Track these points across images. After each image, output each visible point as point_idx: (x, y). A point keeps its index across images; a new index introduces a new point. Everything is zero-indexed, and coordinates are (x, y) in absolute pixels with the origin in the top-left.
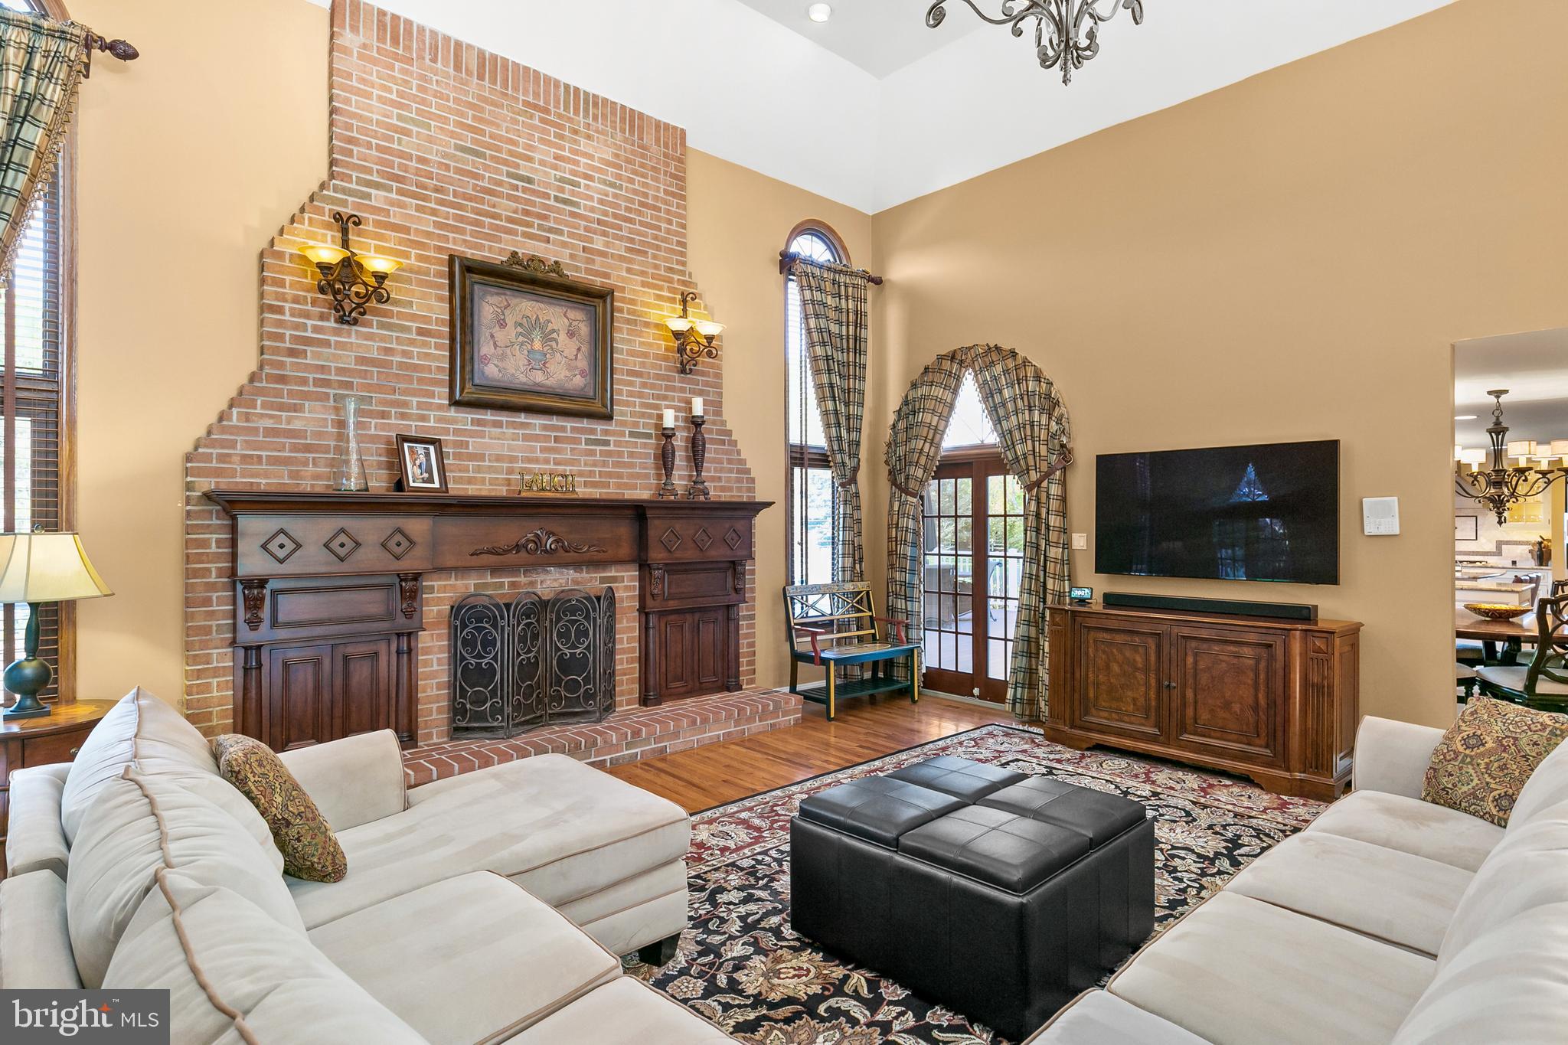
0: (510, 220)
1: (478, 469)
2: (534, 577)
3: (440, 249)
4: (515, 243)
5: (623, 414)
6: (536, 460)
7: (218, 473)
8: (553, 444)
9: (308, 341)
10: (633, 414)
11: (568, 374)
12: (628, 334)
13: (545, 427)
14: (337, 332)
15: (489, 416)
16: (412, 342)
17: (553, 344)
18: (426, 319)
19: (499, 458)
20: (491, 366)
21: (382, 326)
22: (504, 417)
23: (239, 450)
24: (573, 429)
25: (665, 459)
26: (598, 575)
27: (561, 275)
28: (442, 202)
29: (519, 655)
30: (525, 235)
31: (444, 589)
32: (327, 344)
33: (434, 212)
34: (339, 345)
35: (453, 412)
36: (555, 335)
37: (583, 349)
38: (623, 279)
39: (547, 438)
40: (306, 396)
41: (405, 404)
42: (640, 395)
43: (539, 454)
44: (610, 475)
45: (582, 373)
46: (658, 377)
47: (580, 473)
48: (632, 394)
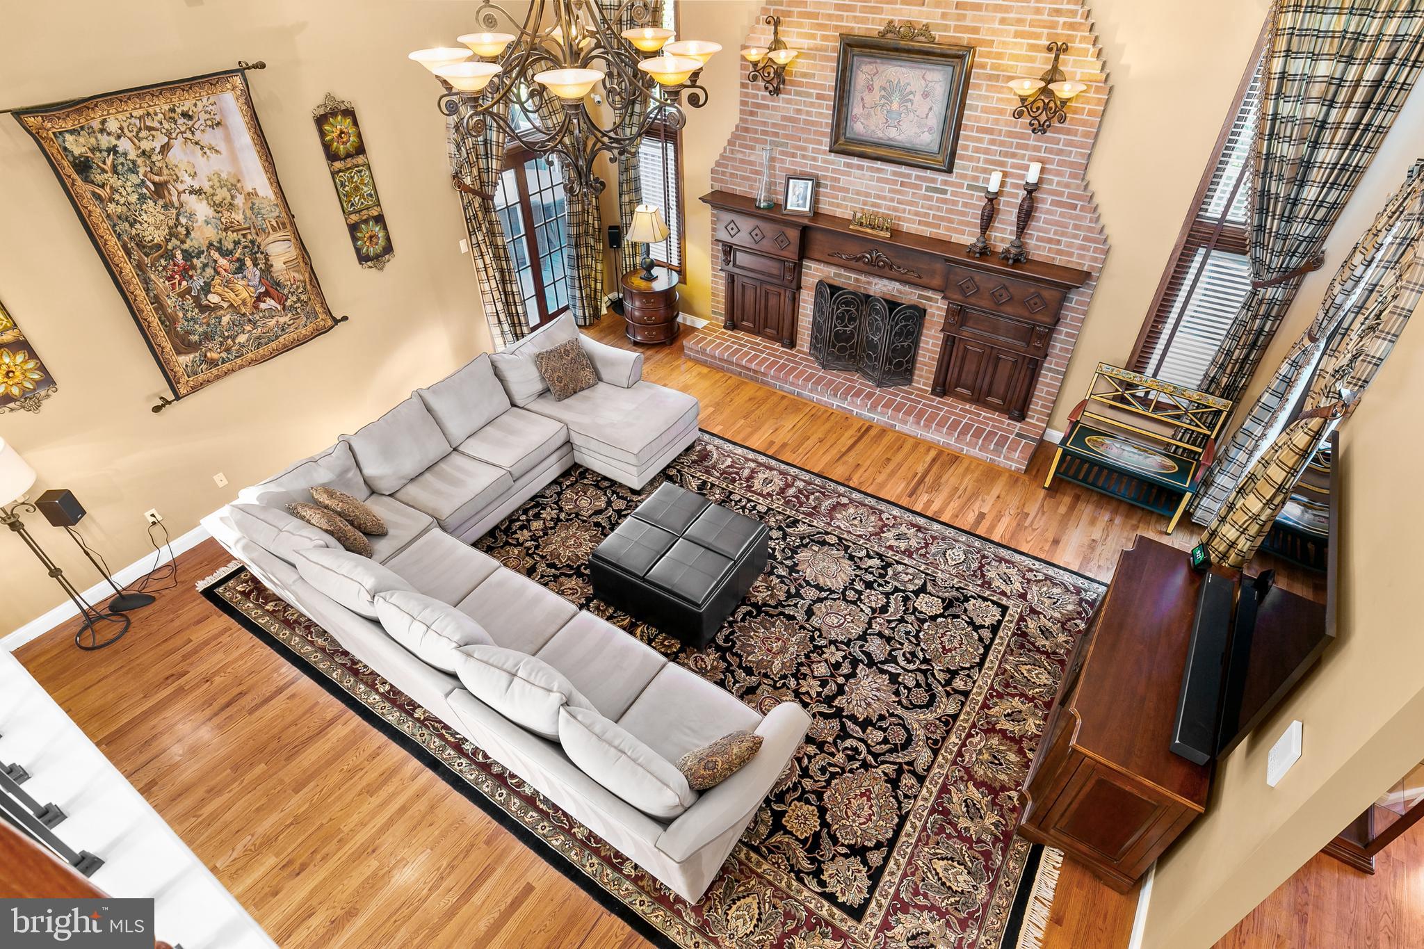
1: (844, 199)
2: (871, 279)
3: (836, 30)
4: (893, 12)
5: (964, 168)
6: (884, 198)
7: (722, 180)
8: (898, 187)
9: (758, 106)
10: (975, 169)
11: (918, 131)
12: (986, 91)
13: (895, 173)
14: (772, 100)
15: (855, 161)
16: (812, 104)
17: (909, 104)
18: (822, 87)
19: (858, 193)
20: (858, 123)
21: (797, 93)
22: (866, 163)
23: (729, 170)
24: (918, 177)
25: (988, 218)
26: (918, 292)
27: (928, 37)
29: (836, 326)
31: (817, 270)
32: (767, 107)
34: (774, 108)
35: (832, 156)
36: (911, 97)
37: (935, 108)
38: (992, 32)
39: (895, 182)
40: (757, 141)
41: (805, 149)
42: (987, 151)
43: (887, 194)
44: (942, 219)
45: (930, 129)
46: (1010, 134)
47: (917, 214)
48: (977, 150)
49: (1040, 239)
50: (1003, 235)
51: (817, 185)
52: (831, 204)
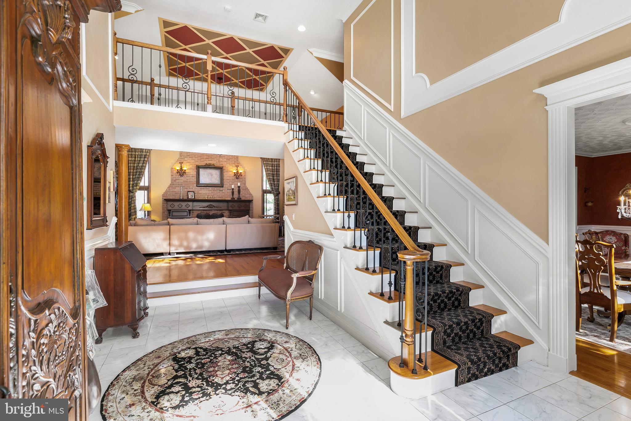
0: (206, 158)
1: (201, 196)
3: (195, 164)
4: (207, 162)
5: (225, 186)
6: (210, 194)
7: (166, 197)
8: (213, 191)
9: (177, 179)
10: (227, 186)
11: (215, 180)
12: (227, 173)
13: (212, 189)
14: (180, 178)
15: (202, 188)
16: (191, 178)
18: (193, 175)
19: (204, 194)
20: (202, 180)
21: (186, 176)
22: (205, 188)
23: (168, 194)
24: (217, 189)
25: (233, 193)
27: (215, 166)
28: (195, 158)
30: (208, 160)
31: (196, 212)
33: (194, 159)
34: (181, 179)
35: (197, 188)
36: (214, 175)
37: (218, 177)
38: (225, 165)
40: (176, 186)
41: (190, 187)
42: (229, 183)
44: (223, 196)
45: (218, 180)
46: (232, 180)
47: (218, 196)
48: (227, 183)
49: (242, 196)
50: (236, 196)
51: (194, 194)
52: (197, 197)
